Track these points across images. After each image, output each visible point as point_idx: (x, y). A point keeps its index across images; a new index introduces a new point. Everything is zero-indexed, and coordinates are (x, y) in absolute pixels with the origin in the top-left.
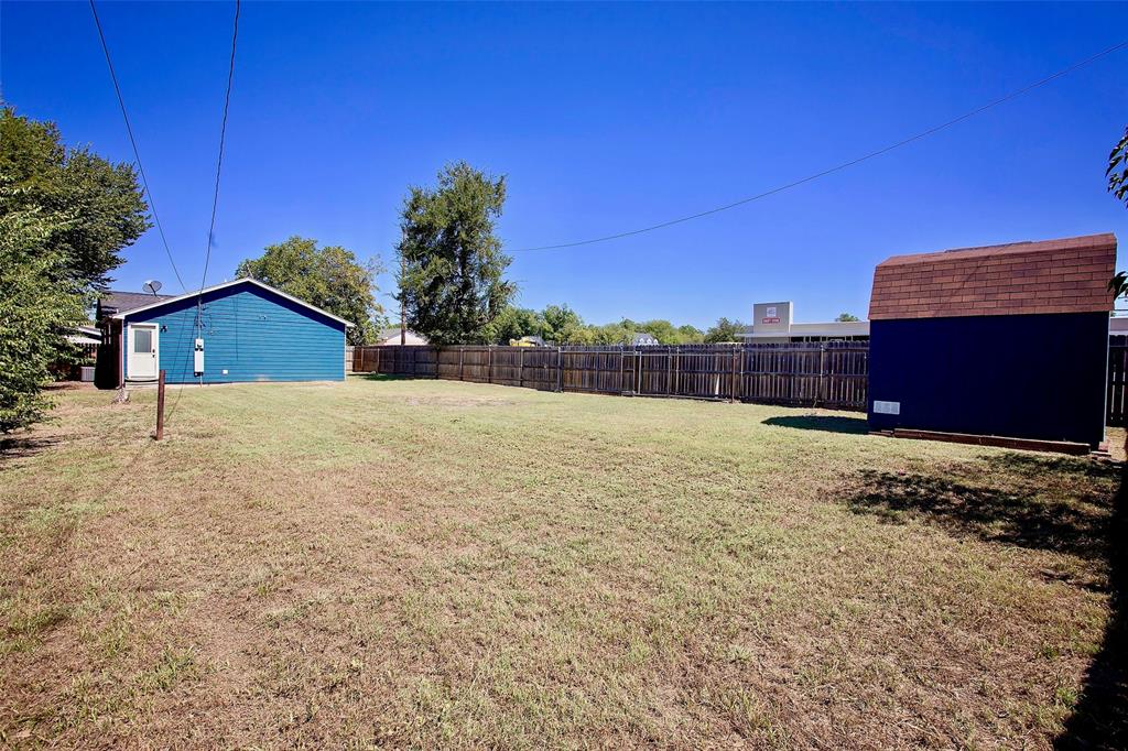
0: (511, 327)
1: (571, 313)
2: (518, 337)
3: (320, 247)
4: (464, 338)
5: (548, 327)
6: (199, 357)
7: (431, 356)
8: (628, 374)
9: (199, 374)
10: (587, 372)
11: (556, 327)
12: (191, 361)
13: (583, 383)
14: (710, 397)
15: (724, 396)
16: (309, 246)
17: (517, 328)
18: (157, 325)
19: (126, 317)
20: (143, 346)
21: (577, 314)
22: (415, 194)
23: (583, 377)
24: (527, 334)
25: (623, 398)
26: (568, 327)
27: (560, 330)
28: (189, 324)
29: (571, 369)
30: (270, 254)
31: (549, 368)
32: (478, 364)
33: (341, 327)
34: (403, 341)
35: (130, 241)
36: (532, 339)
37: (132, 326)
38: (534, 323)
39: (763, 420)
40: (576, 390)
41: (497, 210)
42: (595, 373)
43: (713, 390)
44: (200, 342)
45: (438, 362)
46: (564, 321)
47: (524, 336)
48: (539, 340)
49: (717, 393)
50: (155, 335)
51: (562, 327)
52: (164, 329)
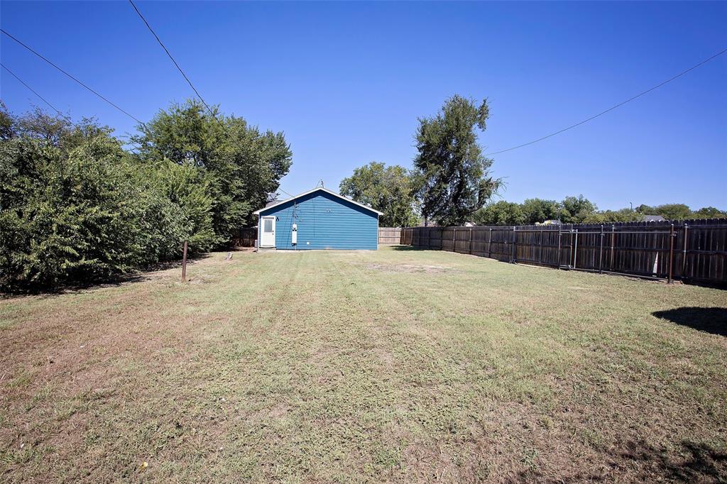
0: (537, 214)
1: (587, 201)
2: (542, 221)
3: (386, 167)
4: (458, 221)
5: (566, 212)
6: (294, 234)
7: (439, 234)
8: (566, 250)
9: (294, 244)
10: (534, 248)
11: (572, 213)
12: (290, 236)
13: (531, 256)
14: (646, 274)
15: (661, 275)
16: (380, 167)
17: (542, 214)
18: (275, 217)
19: (260, 213)
20: (268, 229)
21: (592, 202)
22: (422, 123)
23: (531, 251)
24: (550, 218)
25: (560, 270)
26: (583, 212)
27: (577, 215)
28: (290, 216)
29: (522, 245)
30: (356, 174)
31: (508, 243)
32: (464, 240)
33: (375, 215)
34: (426, 224)
35: (285, 173)
36: (553, 222)
37: (264, 218)
38: (555, 210)
39: (655, 310)
40: (525, 262)
41: (482, 125)
42: (540, 248)
43: (652, 267)
44: (295, 226)
45: (442, 238)
46: (579, 208)
47: (547, 220)
48: (559, 223)
49: (655, 271)
50: (274, 221)
51: (578, 212)
52: (277, 219)
